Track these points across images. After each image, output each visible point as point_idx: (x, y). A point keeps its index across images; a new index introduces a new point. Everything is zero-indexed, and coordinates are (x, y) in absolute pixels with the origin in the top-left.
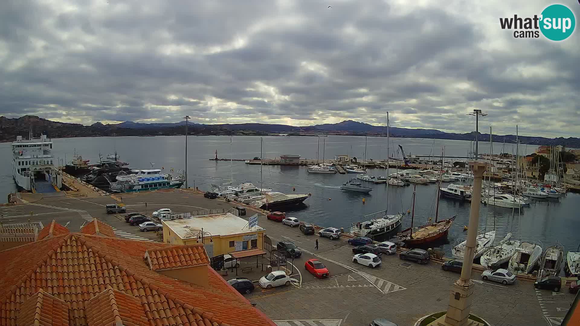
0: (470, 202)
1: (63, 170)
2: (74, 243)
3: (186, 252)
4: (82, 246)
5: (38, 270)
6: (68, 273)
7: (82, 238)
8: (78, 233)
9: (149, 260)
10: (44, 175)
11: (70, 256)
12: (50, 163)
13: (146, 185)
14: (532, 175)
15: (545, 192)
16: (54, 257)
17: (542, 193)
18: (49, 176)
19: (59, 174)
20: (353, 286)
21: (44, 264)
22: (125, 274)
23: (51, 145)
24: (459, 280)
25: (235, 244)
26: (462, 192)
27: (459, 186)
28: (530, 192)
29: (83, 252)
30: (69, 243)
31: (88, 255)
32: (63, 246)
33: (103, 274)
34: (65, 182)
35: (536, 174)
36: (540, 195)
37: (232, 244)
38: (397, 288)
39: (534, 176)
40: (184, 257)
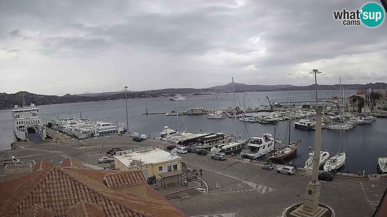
0: (315, 130)
1: (47, 126)
2: (57, 173)
3: (131, 176)
4: (62, 174)
5: (34, 191)
6: (54, 192)
7: (62, 169)
8: (59, 167)
9: (107, 182)
10: (34, 130)
11: (54, 181)
12: (37, 122)
13: (102, 133)
14: (353, 109)
15: (362, 120)
16: (44, 182)
17: (361, 121)
18: (38, 130)
19: (44, 129)
20: (242, 191)
21: (37, 187)
22: (91, 191)
23: (38, 110)
24: (311, 182)
25: (163, 168)
26: (309, 124)
27: (306, 120)
28: (353, 121)
29: (63, 179)
30: (53, 173)
31: (67, 180)
32: (50, 175)
33: (77, 192)
34: (48, 134)
35: (356, 109)
36: (359, 122)
37: (161, 168)
38: (270, 190)
39: (355, 110)
40: (130, 179)
